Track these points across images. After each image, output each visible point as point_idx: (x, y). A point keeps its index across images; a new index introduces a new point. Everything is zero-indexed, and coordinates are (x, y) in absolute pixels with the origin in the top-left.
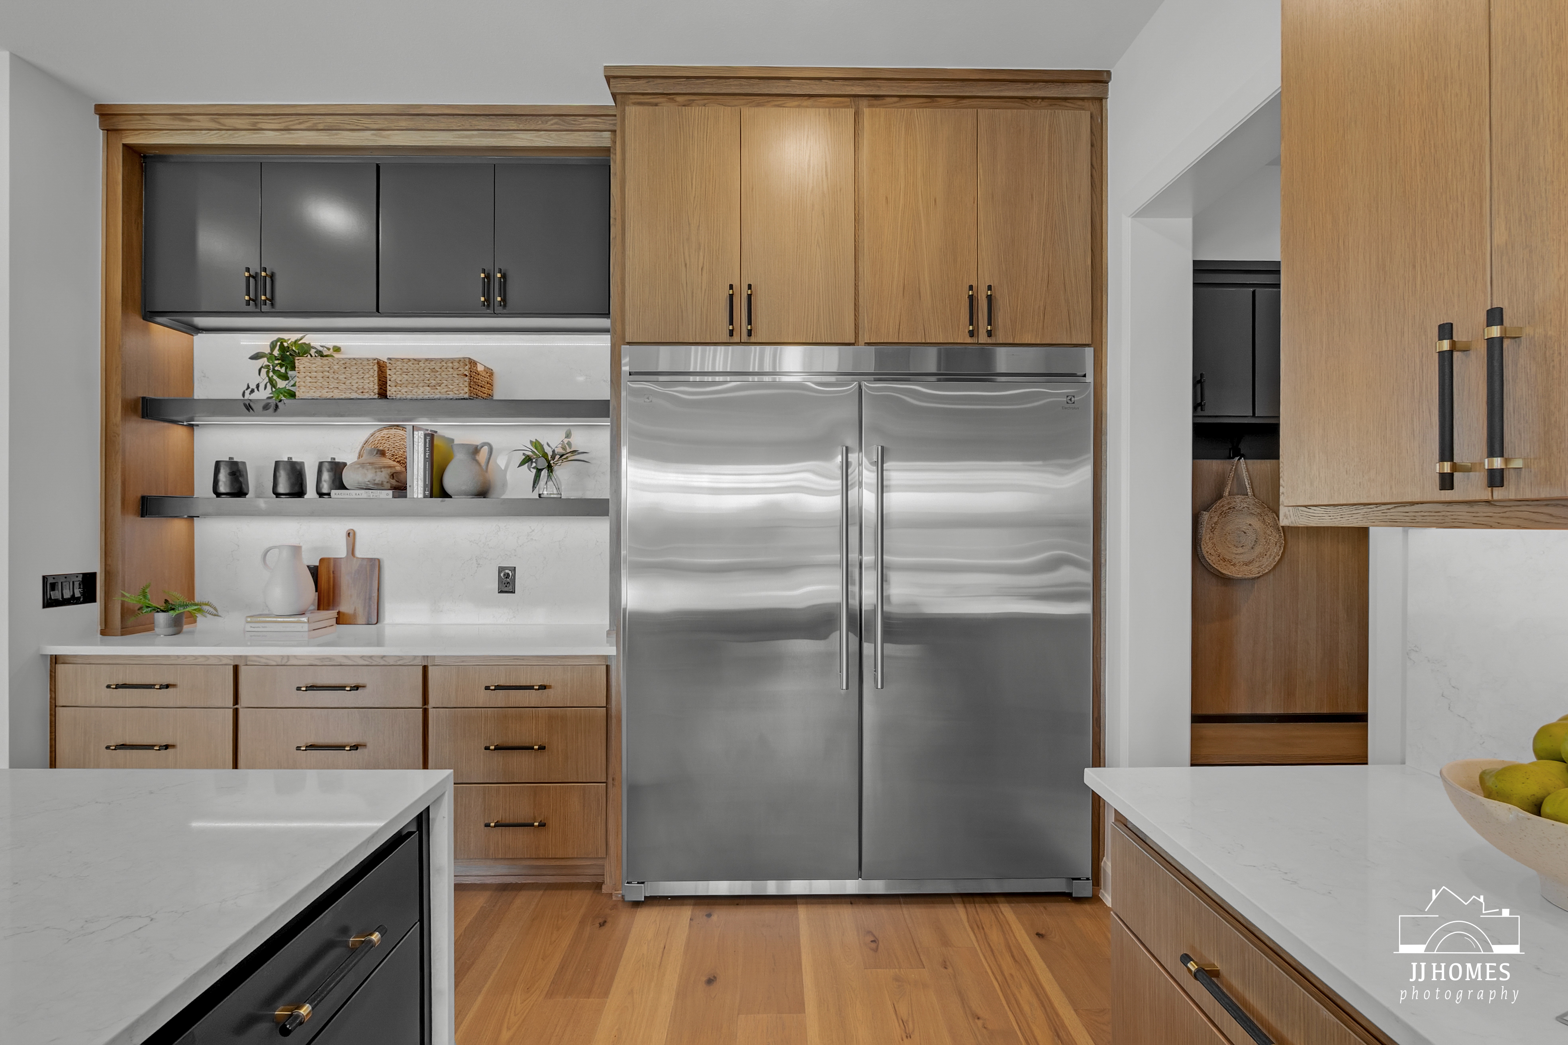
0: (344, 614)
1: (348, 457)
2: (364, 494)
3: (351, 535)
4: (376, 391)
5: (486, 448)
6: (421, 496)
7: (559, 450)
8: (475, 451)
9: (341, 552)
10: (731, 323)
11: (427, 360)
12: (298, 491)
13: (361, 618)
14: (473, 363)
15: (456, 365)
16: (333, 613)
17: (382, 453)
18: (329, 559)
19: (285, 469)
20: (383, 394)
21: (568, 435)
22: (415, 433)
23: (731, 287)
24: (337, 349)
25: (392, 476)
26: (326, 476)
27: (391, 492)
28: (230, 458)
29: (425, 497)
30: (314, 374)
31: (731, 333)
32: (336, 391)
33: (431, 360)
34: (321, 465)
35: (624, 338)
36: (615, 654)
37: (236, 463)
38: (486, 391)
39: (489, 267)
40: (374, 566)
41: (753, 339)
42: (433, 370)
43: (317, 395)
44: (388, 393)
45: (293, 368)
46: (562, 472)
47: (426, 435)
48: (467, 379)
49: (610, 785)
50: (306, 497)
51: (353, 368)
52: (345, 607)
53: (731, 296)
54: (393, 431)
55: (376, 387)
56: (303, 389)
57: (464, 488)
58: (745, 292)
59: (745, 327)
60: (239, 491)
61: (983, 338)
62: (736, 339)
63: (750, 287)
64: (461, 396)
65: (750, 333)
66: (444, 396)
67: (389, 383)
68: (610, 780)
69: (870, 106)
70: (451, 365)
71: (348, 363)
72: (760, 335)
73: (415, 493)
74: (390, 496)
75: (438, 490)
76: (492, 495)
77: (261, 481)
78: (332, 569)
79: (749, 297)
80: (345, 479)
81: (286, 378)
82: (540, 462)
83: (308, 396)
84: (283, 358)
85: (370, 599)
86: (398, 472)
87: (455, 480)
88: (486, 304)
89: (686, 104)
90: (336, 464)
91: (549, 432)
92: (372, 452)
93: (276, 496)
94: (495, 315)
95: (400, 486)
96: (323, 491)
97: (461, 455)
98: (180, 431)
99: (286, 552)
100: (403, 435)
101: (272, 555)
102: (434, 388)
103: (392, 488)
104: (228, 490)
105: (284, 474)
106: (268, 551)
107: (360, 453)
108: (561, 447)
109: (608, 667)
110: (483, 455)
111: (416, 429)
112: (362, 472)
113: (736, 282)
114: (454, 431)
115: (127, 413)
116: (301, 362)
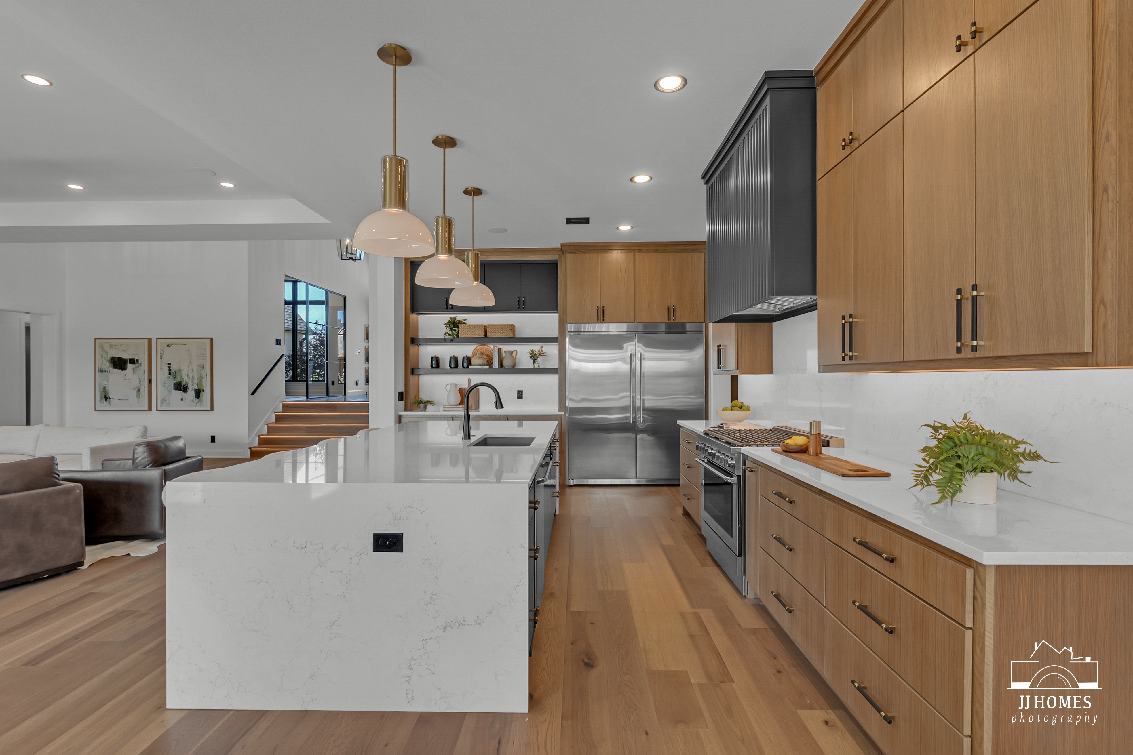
1: (470, 355)
2: (480, 367)
3: (469, 380)
4: (484, 335)
5: (515, 352)
6: (497, 368)
7: (538, 352)
8: (512, 352)
9: (466, 385)
10: (598, 317)
11: (500, 325)
12: (456, 366)
13: (473, 408)
14: (513, 325)
15: (509, 326)
17: (483, 354)
18: (463, 388)
19: (454, 359)
20: (486, 336)
21: (542, 347)
22: (495, 348)
23: (598, 307)
24: (465, 320)
25: (487, 361)
26: (465, 361)
27: (488, 366)
28: (435, 356)
29: (499, 368)
30: (465, 330)
31: (598, 320)
32: (471, 335)
33: (501, 325)
34: (464, 358)
35: (566, 321)
37: (437, 357)
38: (514, 333)
39: (520, 296)
40: (477, 390)
41: (604, 322)
42: (502, 328)
43: (466, 336)
44: (488, 335)
45: (458, 327)
46: (541, 360)
47: (499, 348)
48: (512, 331)
50: (458, 368)
51: (477, 328)
53: (598, 310)
54: (483, 346)
55: (484, 333)
56: (461, 334)
57: (510, 365)
58: (602, 308)
59: (602, 318)
60: (438, 366)
61: (672, 321)
62: (599, 322)
63: (603, 307)
64: (510, 336)
65: (603, 320)
66: (505, 336)
67: (488, 332)
69: (639, 252)
70: (507, 326)
71: (475, 326)
72: (606, 320)
73: (496, 367)
74: (488, 368)
75: (501, 365)
76: (517, 367)
77: (445, 364)
78: (463, 391)
79: (603, 310)
80: (472, 363)
81: (455, 331)
82: (534, 356)
83: (463, 337)
84: (453, 324)
85: (476, 401)
86: (488, 360)
87: (507, 363)
88: (519, 308)
89: (584, 253)
90: (468, 357)
91: (536, 347)
92: (480, 354)
93: (450, 368)
94: (521, 311)
95: (490, 363)
96: (465, 366)
97: (508, 355)
98: (417, 347)
99: (453, 386)
100: (489, 348)
101: (449, 387)
102: (502, 334)
103: (487, 365)
104: (435, 366)
105: (453, 361)
106: (447, 385)
107: (474, 354)
108: (540, 352)
109: (561, 418)
110: (514, 354)
111: (495, 346)
112: (479, 360)
113: (599, 305)
114: (506, 347)
115: (410, 343)
116: (460, 326)
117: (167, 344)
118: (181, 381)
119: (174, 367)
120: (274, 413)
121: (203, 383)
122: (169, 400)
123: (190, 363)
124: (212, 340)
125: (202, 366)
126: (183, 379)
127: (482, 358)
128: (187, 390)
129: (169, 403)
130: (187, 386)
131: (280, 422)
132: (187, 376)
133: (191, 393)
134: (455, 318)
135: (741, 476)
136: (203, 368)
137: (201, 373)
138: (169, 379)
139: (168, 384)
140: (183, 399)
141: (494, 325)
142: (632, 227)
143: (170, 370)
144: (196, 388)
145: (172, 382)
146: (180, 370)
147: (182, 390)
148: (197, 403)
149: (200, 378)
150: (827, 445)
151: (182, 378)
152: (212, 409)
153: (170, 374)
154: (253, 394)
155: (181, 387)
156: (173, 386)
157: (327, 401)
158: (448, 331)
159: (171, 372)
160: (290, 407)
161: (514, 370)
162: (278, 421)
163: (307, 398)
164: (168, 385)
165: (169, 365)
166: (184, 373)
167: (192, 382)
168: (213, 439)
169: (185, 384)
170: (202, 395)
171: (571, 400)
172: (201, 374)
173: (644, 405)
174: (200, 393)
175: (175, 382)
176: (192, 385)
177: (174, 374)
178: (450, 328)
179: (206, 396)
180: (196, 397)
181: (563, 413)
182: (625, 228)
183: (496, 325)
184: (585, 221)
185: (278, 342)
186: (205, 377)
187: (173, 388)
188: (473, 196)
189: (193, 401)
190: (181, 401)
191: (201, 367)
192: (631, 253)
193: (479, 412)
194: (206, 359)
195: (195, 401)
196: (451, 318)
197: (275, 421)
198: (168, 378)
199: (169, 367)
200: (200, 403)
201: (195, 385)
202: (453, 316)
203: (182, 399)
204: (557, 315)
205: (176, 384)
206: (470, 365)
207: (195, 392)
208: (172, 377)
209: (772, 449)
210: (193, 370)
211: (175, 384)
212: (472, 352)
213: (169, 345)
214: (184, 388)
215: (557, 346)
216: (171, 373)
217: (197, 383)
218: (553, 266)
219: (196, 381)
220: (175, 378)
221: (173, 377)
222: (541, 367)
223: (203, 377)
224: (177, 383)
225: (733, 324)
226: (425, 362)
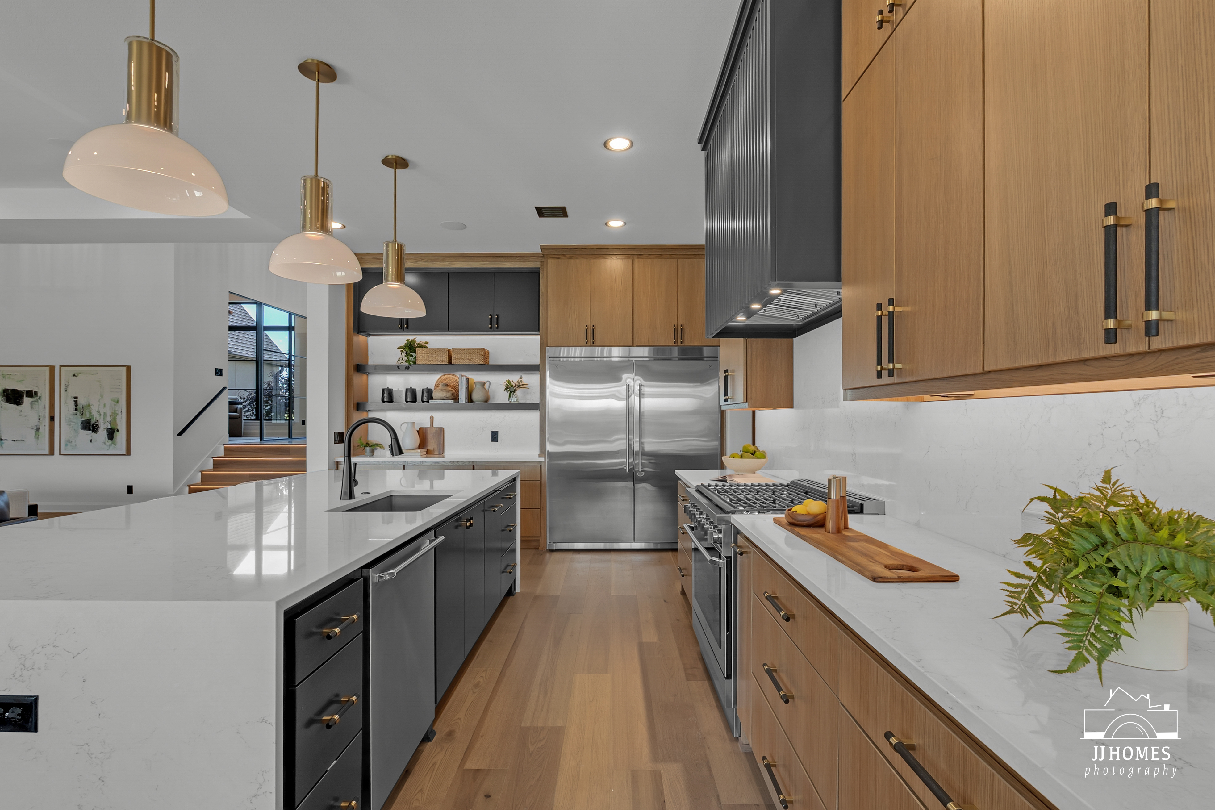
0: (429, 450)
1: (432, 387)
2: (442, 401)
3: (432, 418)
4: (448, 361)
5: (488, 383)
6: (464, 402)
7: (517, 384)
8: (484, 383)
9: (428, 425)
10: (587, 339)
11: (467, 349)
12: (414, 400)
14: (484, 349)
15: (479, 351)
16: (425, 450)
17: (447, 385)
18: (423, 428)
19: (410, 392)
20: (450, 362)
21: (521, 378)
23: (587, 326)
24: (427, 343)
25: (452, 394)
26: (425, 394)
27: (453, 401)
28: (388, 387)
29: (466, 402)
30: (423, 355)
31: (587, 343)
32: (432, 361)
33: (469, 349)
34: (423, 390)
35: (547, 344)
36: (544, 460)
37: (390, 389)
38: (487, 360)
39: (492, 313)
40: (441, 430)
41: (594, 345)
42: (470, 353)
43: (425, 363)
44: (452, 362)
45: (415, 352)
46: (519, 392)
47: (466, 378)
48: (483, 356)
49: (542, 510)
50: (416, 402)
51: (439, 352)
52: (430, 447)
53: (587, 329)
54: (449, 376)
55: (448, 359)
56: (419, 361)
57: (480, 399)
58: (592, 328)
59: (592, 341)
60: (391, 400)
61: (679, 344)
62: (588, 344)
63: (593, 326)
64: (481, 363)
65: (593, 343)
66: (474, 363)
67: (452, 358)
68: (542, 508)
69: (638, 258)
70: (476, 351)
71: (437, 350)
72: (597, 342)
73: (462, 401)
74: (453, 402)
75: (470, 400)
76: (491, 401)
77: (400, 397)
78: (424, 432)
79: (593, 329)
80: (434, 396)
81: (412, 356)
82: (511, 389)
83: (421, 363)
84: (410, 348)
85: (440, 444)
86: (454, 393)
87: (477, 396)
88: (491, 328)
89: (570, 258)
90: (430, 389)
91: (514, 377)
92: (443, 385)
93: (405, 402)
94: (494, 331)
95: (456, 398)
96: (425, 400)
97: (478, 386)
98: (365, 376)
99: (409, 425)
100: (456, 378)
101: (405, 426)
102: (470, 360)
103: (452, 399)
104: (387, 400)
105: (409, 394)
106: (402, 424)
107: (437, 386)
108: (519, 383)
109: (541, 466)
110: (487, 386)
111: (462, 376)
112: (441, 393)
113: (588, 324)
114: (476, 377)
115: (354, 371)
116: (419, 350)
117: (73, 373)
118: (91, 419)
119: (82, 402)
120: (212, 458)
121: (118, 421)
122: (75, 442)
123: (102, 396)
124: (129, 368)
125: (116, 400)
126: (92, 416)
127: (445, 390)
128: (97, 429)
129: (76, 445)
130: (98, 425)
131: (218, 469)
132: (98, 412)
133: (102, 433)
134: (413, 341)
135: (731, 557)
136: (118, 402)
137: (115, 408)
138: (76, 416)
139: (74, 422)
140: (93, 441)
141: (460, 349)
142: (625, 224)
143: (76, 405)
144: (109, 427)
145: (79, 420)
146: (89, 405)
147: (92, 429)
148: (110, 445)
149: (113, 415)
150: (859, 511)
151: (92, 414)
152: (128, 453)
153: (76, 410)
154: (180, 434)
155: (90, 426)
156: (80, 425)
157: (290, 443)
158: (404, 356)
159: (78, 407)
160: (233, 451)
161: (487, 404)
162: (217, 468)
163: (261, 440)
164: (73, 424)
165: (75, 399)
166: (94, 409)
167: (104, 420)
168: (130, 489)
169: (95, 422)
170: (116, 436)
171: (552, 443)
172: (115, 410)
173: (644, 449)
174: (114, 433)
175: (83, 419)
176: (104, 424)
177: (82, 411)
178: (406, 353)
179: (121, 436)
180: (108, 439)
181: (542, 459)
182: (616, 224)
183: (463, 349)
184: (561, 212)
185: (219, 372)
186: (120, 414)
187: (80, 427)
188: (396, 168)
189: (105, 443)
190: (90, 443)
191: (114, 401)
192: (629, 258)
193: (443, 457)
194: (121, 392)
195: (108, 444)
196: (408, 340)
197: (213, 467)
198: (74, 414)
199: (76, 402)
200: (113, 445)
201: (108, 423)
202: (411, 338)
203: (91, 441)
204: (538, 338)
205: (84, 422)
206: (432, 398)
207: (108, 432)
208: (78, 413)
209: (774, 519)
210: (105, 405)
211: (82, 422)
212: (435, 382)
213: (76, 375)
214: (94, 428)
215: (538, 376)
216: (78, 409)
217: (110, 421)
218: (534, 275)
219: (109, 419)
220: (82, 415)
221: (80, 413)
222: (521, 402)
223: (118, 414)
224: (86, 420)
225: (741, 340)
226: (375, 395)
